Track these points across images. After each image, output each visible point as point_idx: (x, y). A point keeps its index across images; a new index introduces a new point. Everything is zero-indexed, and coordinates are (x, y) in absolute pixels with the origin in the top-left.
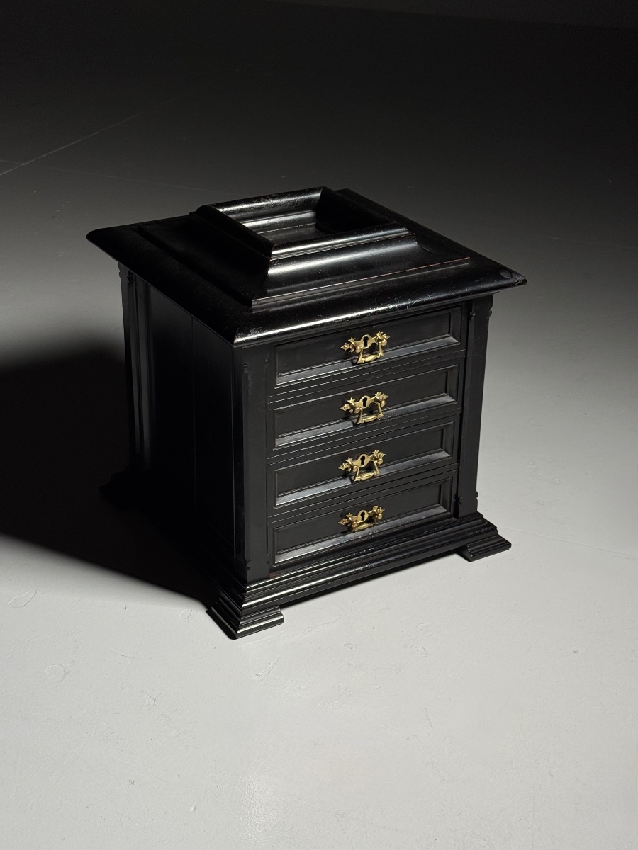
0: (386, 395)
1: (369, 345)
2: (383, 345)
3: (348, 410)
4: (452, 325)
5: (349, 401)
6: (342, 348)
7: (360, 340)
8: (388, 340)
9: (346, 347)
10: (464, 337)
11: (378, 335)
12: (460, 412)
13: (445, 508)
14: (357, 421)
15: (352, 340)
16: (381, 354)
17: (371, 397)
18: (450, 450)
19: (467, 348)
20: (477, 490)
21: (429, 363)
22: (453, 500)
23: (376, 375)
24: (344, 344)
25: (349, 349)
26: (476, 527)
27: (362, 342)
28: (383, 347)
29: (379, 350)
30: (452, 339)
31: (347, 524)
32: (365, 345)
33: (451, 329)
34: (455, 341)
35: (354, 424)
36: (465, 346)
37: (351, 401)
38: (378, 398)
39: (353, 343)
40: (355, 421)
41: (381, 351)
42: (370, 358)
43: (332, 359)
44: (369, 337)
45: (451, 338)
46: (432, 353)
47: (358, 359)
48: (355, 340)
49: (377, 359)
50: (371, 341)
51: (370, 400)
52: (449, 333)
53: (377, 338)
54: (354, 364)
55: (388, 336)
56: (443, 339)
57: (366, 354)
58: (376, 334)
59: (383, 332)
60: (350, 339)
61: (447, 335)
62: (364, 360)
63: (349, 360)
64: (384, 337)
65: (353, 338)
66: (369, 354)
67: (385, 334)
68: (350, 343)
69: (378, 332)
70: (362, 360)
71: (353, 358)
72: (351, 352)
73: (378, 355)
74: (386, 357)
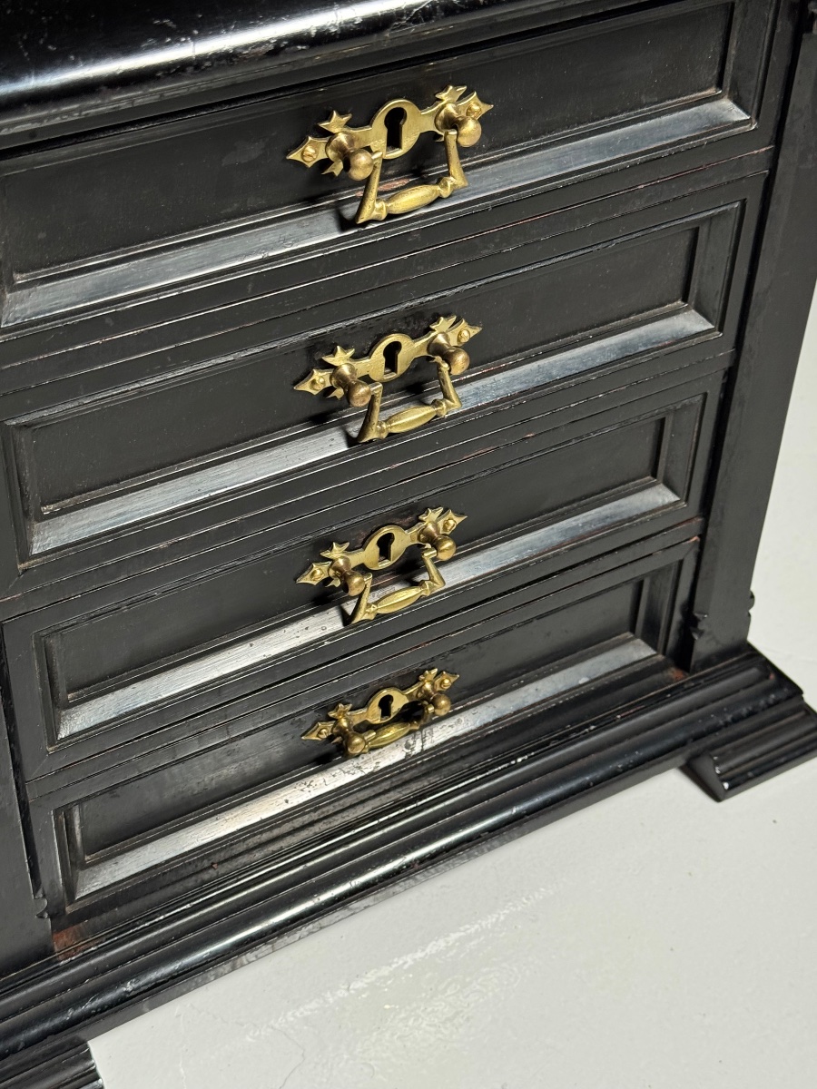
0: (472, 324)
1: (408, 141)
2: (465, 142)
3: (330, 390)
4: (732, 52)
5: (329, 359)
6: (295, 156)
7: (369, 122)
8: (483, 121)
9: (312, 152)
10: (773, 98)
11: (448, 100)
12: (727, 365)
13: (651, 642)
14: (363, 432)
15: (336, 124)
16: (456, 179)
17: (415, 337)
18: (680, 480)
19: (778, 140)
20: (753, 588)
21: (639, 204)
22: (677, 617)
23: (434, 259)
24: (300, 142)
25: (326, 163)
26: (742, 694)
27: (377, 133)
28: (463, 152)
29: (447, 160)
30: (729, 110)
31: (331, 738)
32: (394, 141)
33: (729, 67)
34: (738, 115)
35: (351, 441)
36: (770, 132)
37: (340, 359)
38: (441, 339)
39: (342, 138)
40: (354, 430)
41: (455, 166)
42: (414, 198)
43: (252, 202)
44: (409, 108)
45: (726, 103)
46: (653, 161)
47: (363, 200)
48: (348, 124)
49: (439, 199)
50: (417, 124)
51: (411, 349)
52: (720, 85)
53: (443, 112)
54: (344, 224)
55: (489, 103)
56: (693, 109)
57: (397, 180)
58: (438, 96)
59: (465, 88)
60: (328, 117)
61: (711, 91)
62: (389, 205)
63: (327, 207)
64: (470, 108)
65: (341, 114)
66: (406, 182)
67: (475, 94)
68: (328, 138)
69: (444, 88)
70: (378, 206)
71: (342, 196)
72: (332, 174)
73: (446, 185)
74: (474, 189)
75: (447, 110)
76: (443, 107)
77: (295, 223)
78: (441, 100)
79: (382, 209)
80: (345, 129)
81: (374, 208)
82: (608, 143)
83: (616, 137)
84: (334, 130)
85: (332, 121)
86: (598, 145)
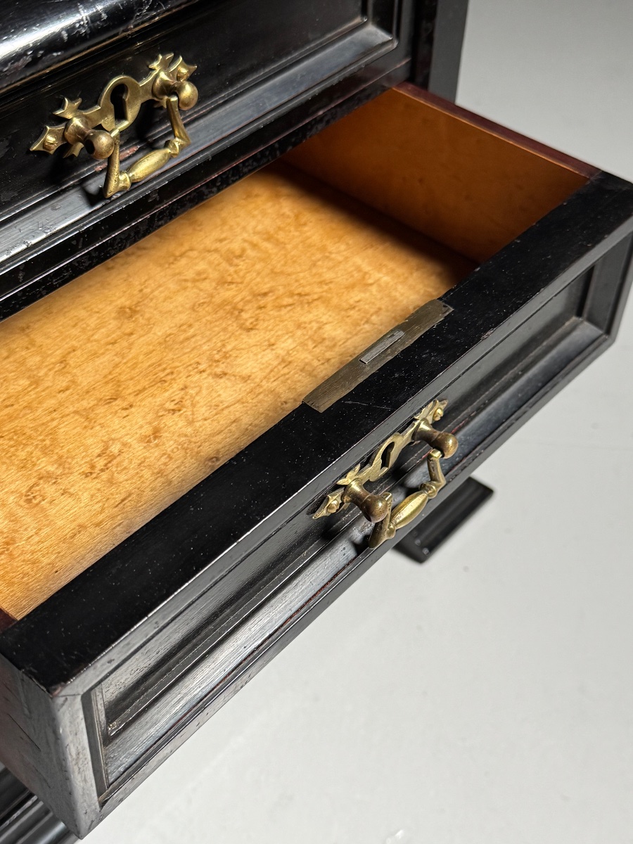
1: (132, 113)
6: (37, 146)
7: (96, 102)
9: (52, 140)
11: (160, 69)
15: (68, 110)
16: (182, 139)
24: (40, 133)
25: (66, 147)
30: (374, 34)
32: (120, 115)
34: (382, 37)
39: (77, 122)
41: (180, 127)
42: (148, 165)
44: (129, 82)
45: (371, 29)
47: (108, 176)
48: (81, 108)
50: (137, 96)
52: (364, 12)
53: (158, 81)
54: (92, 199)
55: (193, 65)
56: (349, 39)
57: (128, 148)
58: (150, 67)
59: (173, 55)
60: (61, 105)
61: (358, 20)
62: (131, 175)
63: (73, 186)
64: (179, 72)
65: (72, 99)
66: (135, 149)
67: (181, 58)
68: (64, 124)
69: (155, 58)
70: (122, 177)
71: (84, 173)
72: (73, 156)
73: (174, 146)
74: (194, 144)
75: (162, 79)
76: (157, 76)
77: (49, 207)
78: (153, 70)
79: (125, 180)
80: (78, 114)
81: (119, 180)
82: (291, 81)
83: (296, 75)
84: (69, 116)
85: (66, 108)
86: (284, 84)
